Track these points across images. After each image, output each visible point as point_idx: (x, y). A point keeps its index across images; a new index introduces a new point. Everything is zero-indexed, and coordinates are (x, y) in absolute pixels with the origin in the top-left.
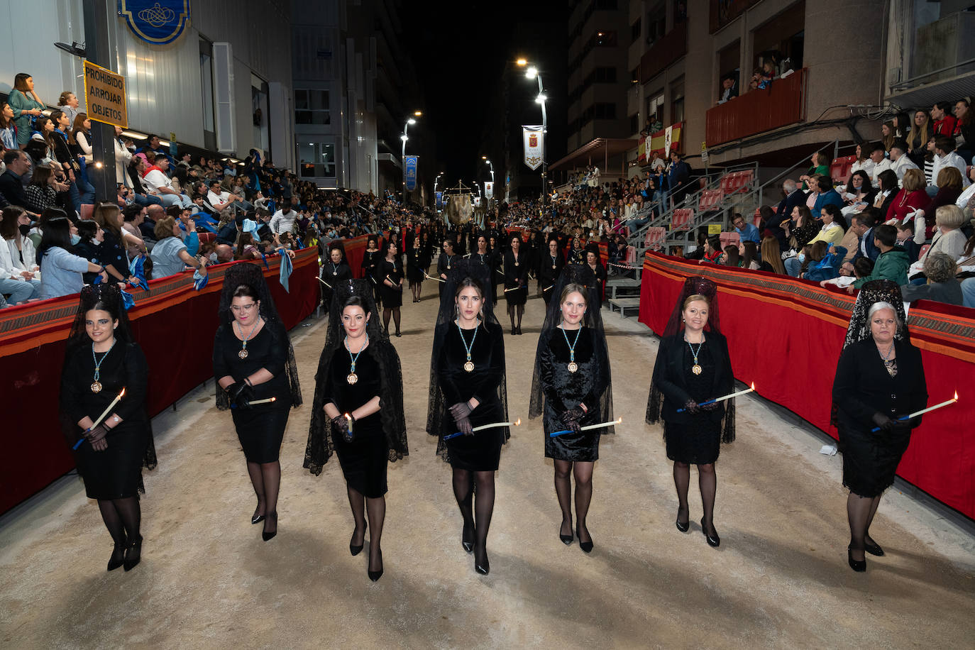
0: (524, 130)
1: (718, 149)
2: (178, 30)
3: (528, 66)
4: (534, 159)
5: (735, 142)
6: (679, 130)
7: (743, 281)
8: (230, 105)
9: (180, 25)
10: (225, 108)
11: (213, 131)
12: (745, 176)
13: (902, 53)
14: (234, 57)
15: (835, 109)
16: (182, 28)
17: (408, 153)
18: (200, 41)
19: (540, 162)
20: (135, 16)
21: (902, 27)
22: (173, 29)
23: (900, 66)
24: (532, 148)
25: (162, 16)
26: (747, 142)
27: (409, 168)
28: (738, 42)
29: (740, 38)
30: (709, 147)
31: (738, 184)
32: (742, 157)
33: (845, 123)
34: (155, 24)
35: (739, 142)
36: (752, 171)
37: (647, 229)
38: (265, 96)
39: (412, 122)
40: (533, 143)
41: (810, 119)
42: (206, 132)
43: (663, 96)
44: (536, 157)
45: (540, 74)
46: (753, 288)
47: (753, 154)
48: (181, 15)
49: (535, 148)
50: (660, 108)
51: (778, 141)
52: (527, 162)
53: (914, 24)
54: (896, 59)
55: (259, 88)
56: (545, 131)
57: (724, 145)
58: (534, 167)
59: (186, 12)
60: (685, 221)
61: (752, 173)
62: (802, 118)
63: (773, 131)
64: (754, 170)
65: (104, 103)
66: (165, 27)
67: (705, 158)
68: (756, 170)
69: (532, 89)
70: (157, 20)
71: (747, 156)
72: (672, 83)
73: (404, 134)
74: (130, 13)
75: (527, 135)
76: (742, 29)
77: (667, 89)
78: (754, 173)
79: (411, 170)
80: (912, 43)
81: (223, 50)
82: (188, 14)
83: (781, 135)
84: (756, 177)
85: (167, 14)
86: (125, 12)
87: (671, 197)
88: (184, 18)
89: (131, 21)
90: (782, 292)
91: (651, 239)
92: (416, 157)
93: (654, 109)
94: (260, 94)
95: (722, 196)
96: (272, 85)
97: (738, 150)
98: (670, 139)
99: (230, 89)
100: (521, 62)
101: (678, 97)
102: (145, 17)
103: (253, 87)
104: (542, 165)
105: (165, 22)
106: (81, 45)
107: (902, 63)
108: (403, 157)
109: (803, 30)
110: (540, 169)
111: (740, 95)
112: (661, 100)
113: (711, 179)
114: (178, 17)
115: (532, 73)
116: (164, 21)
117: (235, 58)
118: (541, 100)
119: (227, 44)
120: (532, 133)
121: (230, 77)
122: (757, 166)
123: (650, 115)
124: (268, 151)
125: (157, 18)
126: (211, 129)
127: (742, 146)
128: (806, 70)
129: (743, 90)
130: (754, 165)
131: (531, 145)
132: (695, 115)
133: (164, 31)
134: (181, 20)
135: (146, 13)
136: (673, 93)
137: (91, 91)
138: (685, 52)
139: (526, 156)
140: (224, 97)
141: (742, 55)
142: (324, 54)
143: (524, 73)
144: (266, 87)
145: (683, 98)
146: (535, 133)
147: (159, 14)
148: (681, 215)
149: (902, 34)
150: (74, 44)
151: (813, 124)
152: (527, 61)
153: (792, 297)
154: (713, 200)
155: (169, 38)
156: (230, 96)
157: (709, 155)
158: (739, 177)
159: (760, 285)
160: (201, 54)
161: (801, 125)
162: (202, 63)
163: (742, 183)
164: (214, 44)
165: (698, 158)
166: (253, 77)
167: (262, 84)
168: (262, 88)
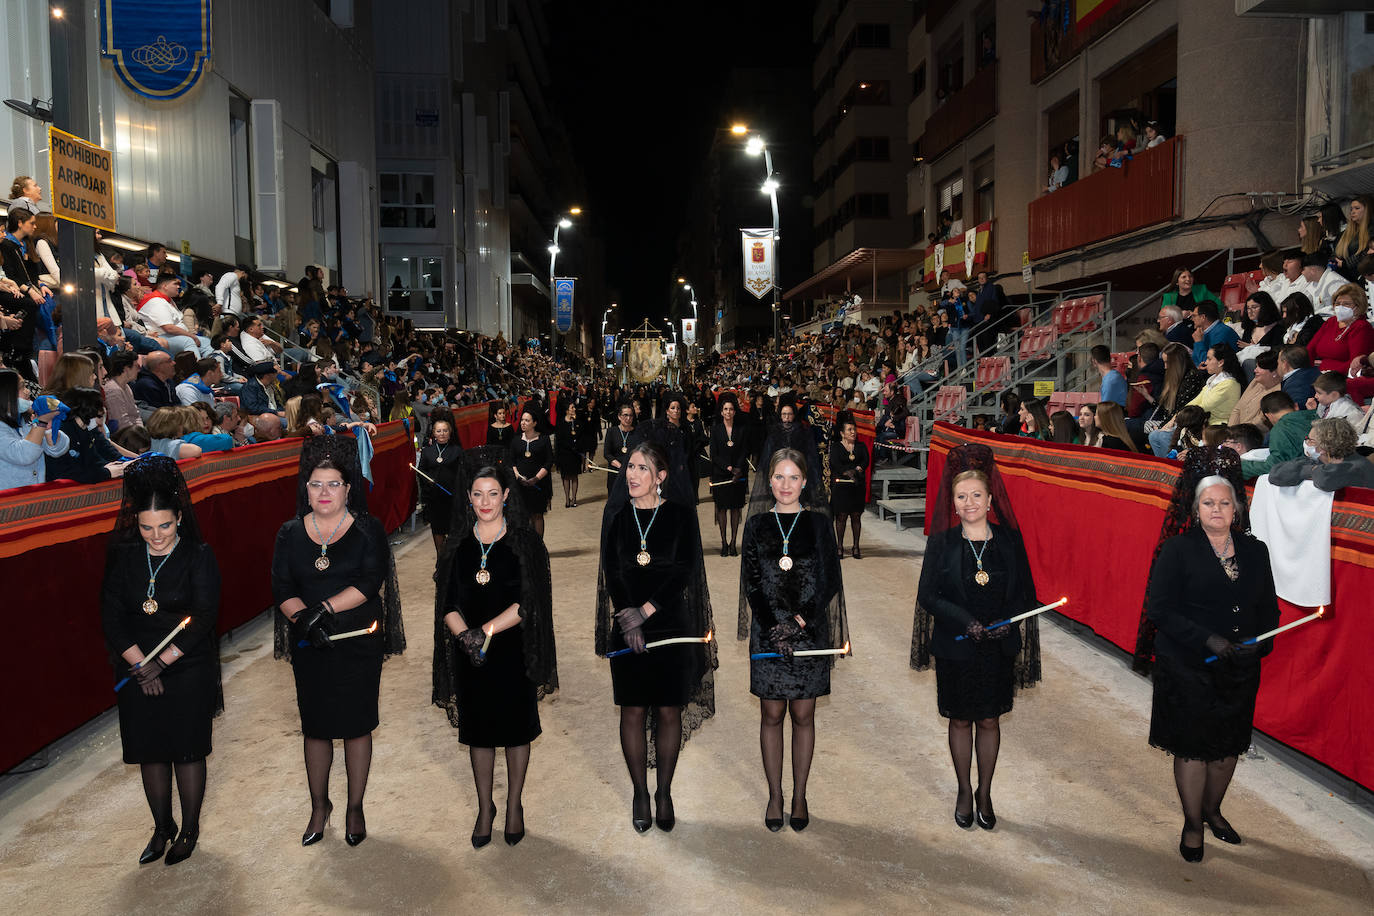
0: (744, 235)
1: (1048, 264)
2: (191, 76)
3: (749, 134)
4: (759, 281)
5: (1074, 252)
6: (986, 234)
7: (1084, 465)
8: (277, 198)
9: (194, 70)
10: (268, 201)
11: (248, 238)
12: (1090, 305)
13: (1328, 112)
14: (284, 122)
15: (1227, 198)
16: (198, 74)
17: (559, 272)
18: (230, 98)
19: (769, 287)
20: (126, 58)
21: (1328, 72)
22: (184, 75)
23: (1327, 132)
24: (756, 264)
25: (168, 56)
26: (1091, 252)
27: (561, 298)
28: (1076, 96)
29: (1079, 89)
30: (1035, 260)
31: (1080, 318)
32: (1086, 275)
33: (1242, 220)
34: (160, 69)
35: (1079, 252)
36: (1101, 296)
37: (937, 389)
38: (333, 183)
39: (565, 224)
40: (759, 256)
41: (1189, 215)
42: (237, 239)
43: (961, 181)
44: (764, 277)
45: (768, 148)
46: (1098, 477)
47: (1103, 270)
48: (198, 54)
49: (761, 264)
50: (957, 200)
51: (1139, 249)
52: (749, 287)
53: (1345, 67)
54: (1319, 122)
55: (323, 170)
56: (778, 238)
57: (1057, 257)
58: (759, 295)
59: (205, 49)
60: (996, 376)
61: (1101, 300)
62: (1176, 212)
63: (1133, 234)
64: (1105, 294)
65: (80, 192)
66: (172, 73)
67: (1027, 277)
68: (1108, 295)
69: (757, 171)
70: (161, 62)
71: (1094, 272)
72: (974, 160)
73: (553, 243)
74: (119, 53)
75: (748, 244)
76: (1082, 76)
77: (968, 171)
78: (1104, 300)
79: (564, 301)
80: (1344, 96)
81: (267, 112)
82: (209, 51)
83: (1145, 240)
84: (1108, 306)
85: (175, 53)
86: (111, 51)
87: (974, 338)
88: (202, 59)
89: (121, 63)
90: (1142, 482)
91: (944, 404)
92: (572, 280)
93: (947, 202)
94: (325, 180)
95: (1055, 336)
96: (342, 166)
97: (1079, 264)
98: (973, 247)
99: (276, 173)
100: (738, 129)
101: (985, 182)
102: (143, 59)
103: (313, 169)
104: (771, 292)
105: (172, 65)
106: (46, 103)
107: (1329, 128)
108: (552, 279)
109: (1176, 78)
110: (769, 297)
111: (1081, 177)
112: (958, 187)
113: (1037, 309)
114: (192, 56)
115: (755, 147)
116: (171, 63)
117: (286, 125)
118: (770, 188)
119: (273, 102)
120: (756, 240)
121: (278, 154)
122: (1109, 289)
123: (942, 211)
124: (336, 269)
125: (161, 59)
126: (245, 235)
127: (1084, 258)
128: (1181, 139)
129: (1085, 171)
130: (1104, 288)
131: (755, 260)
132: (1011, 210)
133: (171, 79)
134: (197, 61)
135: (143, 52)
136: (977, 177)
137: (60, 174)
138: (994, 112)
139: (748, 276)
140: (267, 185)
141: (1082, 117)
142: (428, 118)
143: (742, 147)
144: (333, 169)
145: (992, 184)
146: (760, 240)
147: (164, 53)
148: (990, 367)
149: (1328, 83)
150: (35, 101)
151: (1193, 222)
152: (748, 128)
153: (1157, 488)
154: (1041, 344)
155: (178, 89)
156: (277, 183)
157: (1033, 273)
158: (1082, 307)
159: (1109, 472)
160: (233, 118)
161: (1175, 223)
162: (234, 131)
163: (1086, 316)
164: (253, 103)
165: (1017, 277)
166: (314, 153)
167: (328, 165)
168: (327, 170)
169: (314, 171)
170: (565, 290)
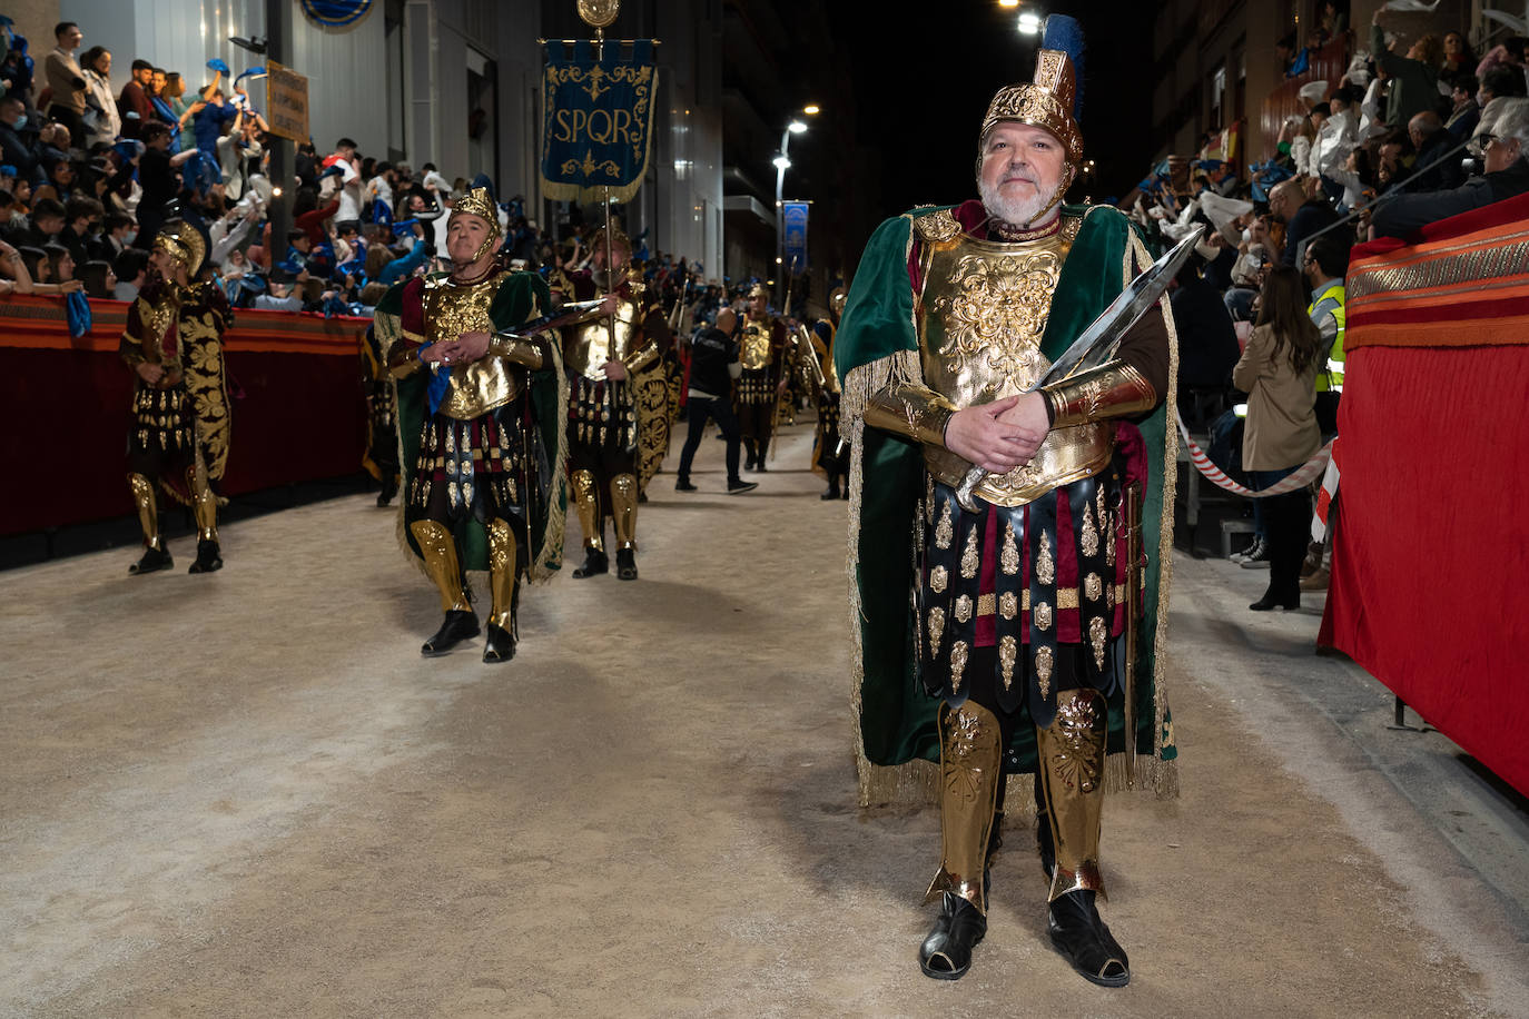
6: (1236, 137)
8: (432, 102)
10: (421, 108)
17: (787, 195)
27: (790, 229)
38: (490, 89)
39: (798, 128)
42: (391, 151)
43: (1225, 72)
50: (1223, 95)
55: (480, 71)
65: (288, 113)
72: (1233, 48)
73: (780, 154)
77: (1229, 58)
79: (795, 232)
81: (423, 12)
92: (806, 204)
93: (1217, 97)
94: (483, 83)
96: (502, 65)
98: (1226, 147)
101: (1242, 74)
103: (470, 71)
106: (261, 37)
108: (779, 204)
115: (1030, 24)
117: (443, 22)
123: (1213, 108)
126: (397, 146)
136: (1237, 67)
137: (274, 98)
140: (421, 89)
143: (1015, 23)
144: (492, 70)
145: (1246, 79)
150: (254, 39)
156: (432, 88)
160: (388, 20)
162: (390, 35)
164: (408, 3)
166: (470, 51)
167: (486, 65)
168: (485, 71)
169: (471, 74)
170: (796, 218)
